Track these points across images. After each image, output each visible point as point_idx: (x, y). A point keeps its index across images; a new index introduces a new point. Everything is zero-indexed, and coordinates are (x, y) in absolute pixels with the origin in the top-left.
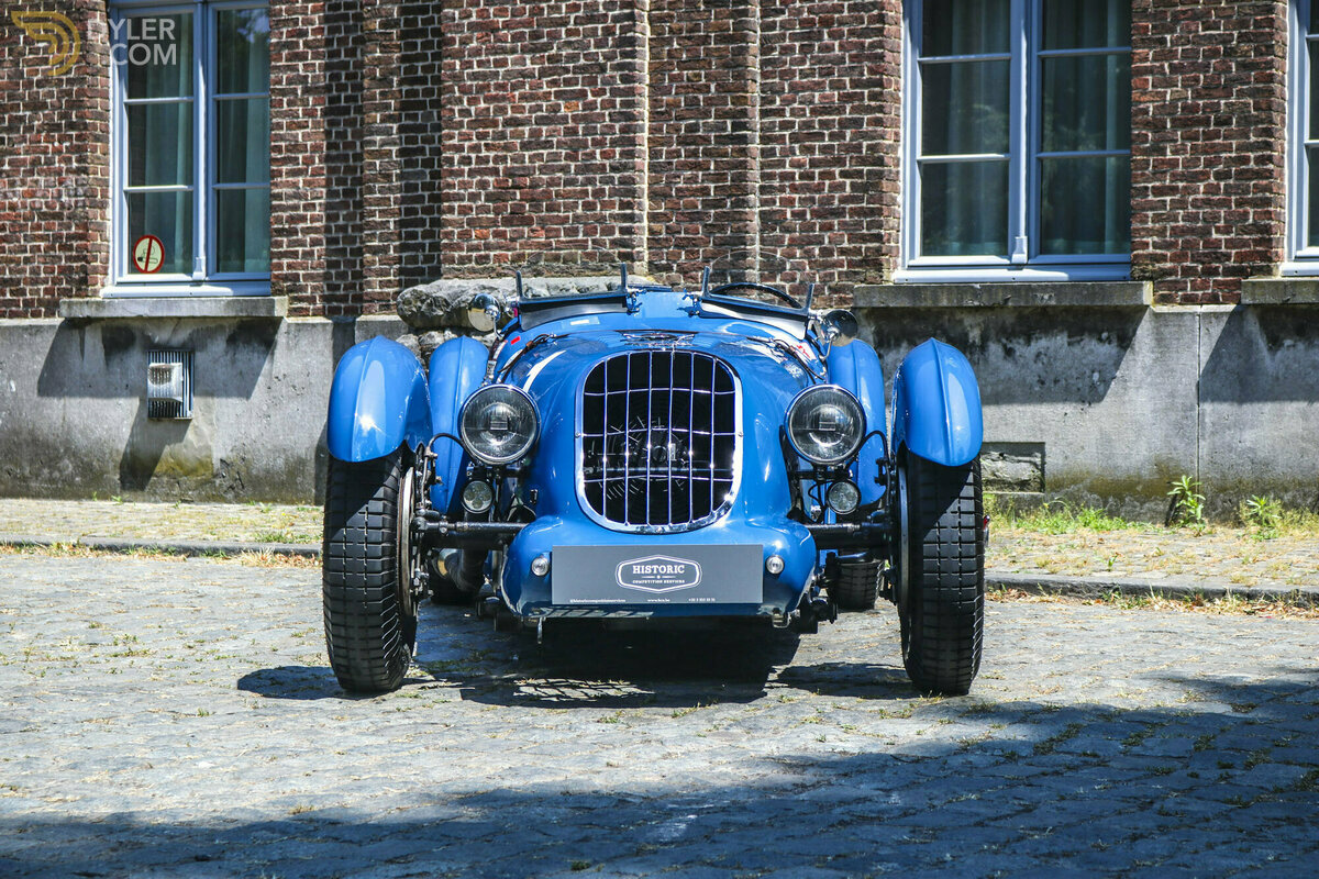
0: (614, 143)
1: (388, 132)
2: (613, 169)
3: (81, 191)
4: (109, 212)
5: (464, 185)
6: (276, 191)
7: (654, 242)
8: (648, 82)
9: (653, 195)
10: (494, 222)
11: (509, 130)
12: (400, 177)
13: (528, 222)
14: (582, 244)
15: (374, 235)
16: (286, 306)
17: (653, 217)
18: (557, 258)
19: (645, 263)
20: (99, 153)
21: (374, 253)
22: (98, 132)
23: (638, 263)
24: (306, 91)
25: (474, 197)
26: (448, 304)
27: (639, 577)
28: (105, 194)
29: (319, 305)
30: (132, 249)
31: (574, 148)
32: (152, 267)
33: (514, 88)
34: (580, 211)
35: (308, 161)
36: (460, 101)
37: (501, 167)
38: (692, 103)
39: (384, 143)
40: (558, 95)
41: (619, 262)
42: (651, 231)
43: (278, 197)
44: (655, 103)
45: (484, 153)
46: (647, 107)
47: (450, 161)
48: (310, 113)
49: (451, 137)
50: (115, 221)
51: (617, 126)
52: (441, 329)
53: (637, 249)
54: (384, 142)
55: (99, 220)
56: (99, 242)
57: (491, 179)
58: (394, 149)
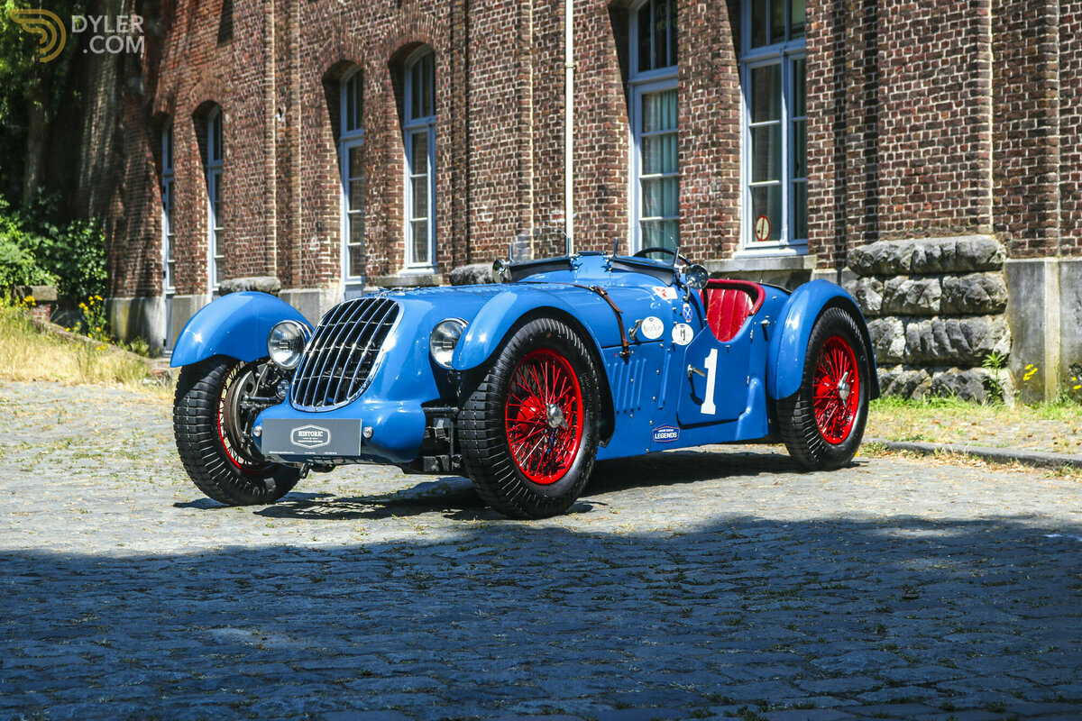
0: (968, 140)
1: (857, 139)
2: (967, 159)
3: (718, 188)
4: (740, 201)
5: (890, 174)
6: (810, 182)
7: (996, 210)
8: (991, 94)
9: (997, 176)
10: (905, 200)
11: (913, 134)
12: (865, 170)
13: (922, 198)
14: (950, 213)
15: (851, 211)
16: (815, 262)
17: (995, 192)
18: (937, 224)
19: (990, 226)
20: (731, 161)
21: (852, 224)
22: (731, 147)
23: (982, 226)
24: (824, 113)
25: (895, 182)
26: (872, 258)
27: (301, 438)
28: (736, 188)
29: (832, 260)
30: (754, 226)
31: (947, 143)
32: (764, 237)
33: (915, 104)
34: (949, 189)
35: (826, 161)
36: (887, 115)
37: (908, 160)
38: (1016, 107)
39: (857, 147)
40: (938, 107)
41: (970, 226)
42: (995, 203)
43: (811, 187)
44: (996, 109)
45: (900, 151)
46: (991, 112)
47: (882, 157)
48: (826, 128)
49: (883, 141)
50: (744, 205)
51: (969, 127)
52: (869, 276)
53: (981, 216)
54: (857, 145)
55: (731, 206)
56: (731, 221)
57: (903, 169)
58: (862, 150)
